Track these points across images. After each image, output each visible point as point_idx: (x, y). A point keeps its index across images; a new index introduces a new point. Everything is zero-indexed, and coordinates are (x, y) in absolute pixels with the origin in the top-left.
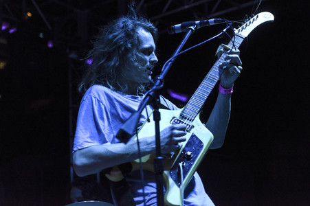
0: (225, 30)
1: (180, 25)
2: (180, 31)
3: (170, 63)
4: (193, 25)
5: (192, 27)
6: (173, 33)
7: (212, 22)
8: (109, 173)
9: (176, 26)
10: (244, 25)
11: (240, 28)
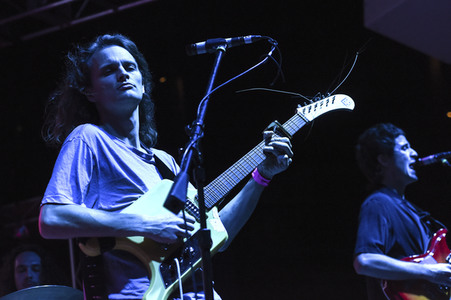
0: (270, 54)
1: (203, 43)
2: (204, 52)
4: (223, 44)
5: (222, 48)
6: (193, 54)
7: (249, 40)
8: (85, 244)
9: (198, 44)
10: (313, 105)
11: (307, 107)
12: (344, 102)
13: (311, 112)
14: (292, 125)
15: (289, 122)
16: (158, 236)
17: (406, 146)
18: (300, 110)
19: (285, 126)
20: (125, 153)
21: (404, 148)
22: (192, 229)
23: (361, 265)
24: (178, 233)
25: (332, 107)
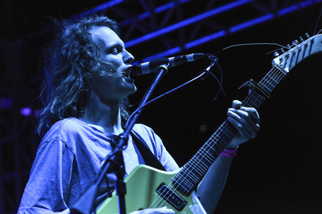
0: (208, 69)
1: (147, 63)
2: (149, 72)
3: (136, 116)
4: (166, 63)
5: (164, 66)
7: (191, 58)
9: (142, 64)
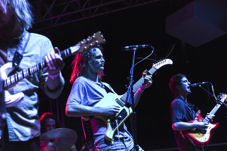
1: (128, 47)
10: (158, 63)
11: (156, 64)
12: (169, 62)
13: (158, 66)
14: (152, 71)
15: (151, 70)
16: (107, 114)
17: (186, 81)
18: (154, 65)
19: (149, 71)
20: (95, 85)
21: (185, 82)
22: (119, 110)
23: (174, 127)
24: (114, 112)
25: (165, 64)
